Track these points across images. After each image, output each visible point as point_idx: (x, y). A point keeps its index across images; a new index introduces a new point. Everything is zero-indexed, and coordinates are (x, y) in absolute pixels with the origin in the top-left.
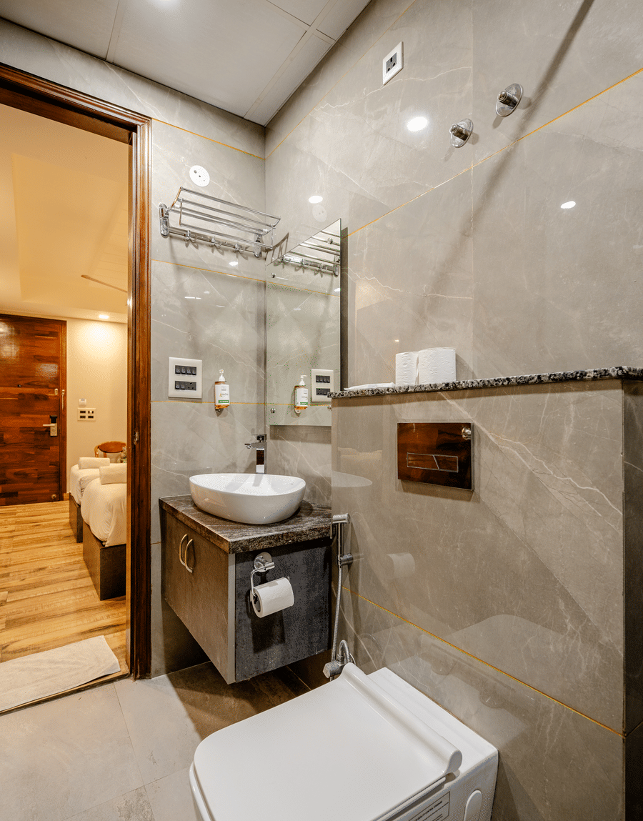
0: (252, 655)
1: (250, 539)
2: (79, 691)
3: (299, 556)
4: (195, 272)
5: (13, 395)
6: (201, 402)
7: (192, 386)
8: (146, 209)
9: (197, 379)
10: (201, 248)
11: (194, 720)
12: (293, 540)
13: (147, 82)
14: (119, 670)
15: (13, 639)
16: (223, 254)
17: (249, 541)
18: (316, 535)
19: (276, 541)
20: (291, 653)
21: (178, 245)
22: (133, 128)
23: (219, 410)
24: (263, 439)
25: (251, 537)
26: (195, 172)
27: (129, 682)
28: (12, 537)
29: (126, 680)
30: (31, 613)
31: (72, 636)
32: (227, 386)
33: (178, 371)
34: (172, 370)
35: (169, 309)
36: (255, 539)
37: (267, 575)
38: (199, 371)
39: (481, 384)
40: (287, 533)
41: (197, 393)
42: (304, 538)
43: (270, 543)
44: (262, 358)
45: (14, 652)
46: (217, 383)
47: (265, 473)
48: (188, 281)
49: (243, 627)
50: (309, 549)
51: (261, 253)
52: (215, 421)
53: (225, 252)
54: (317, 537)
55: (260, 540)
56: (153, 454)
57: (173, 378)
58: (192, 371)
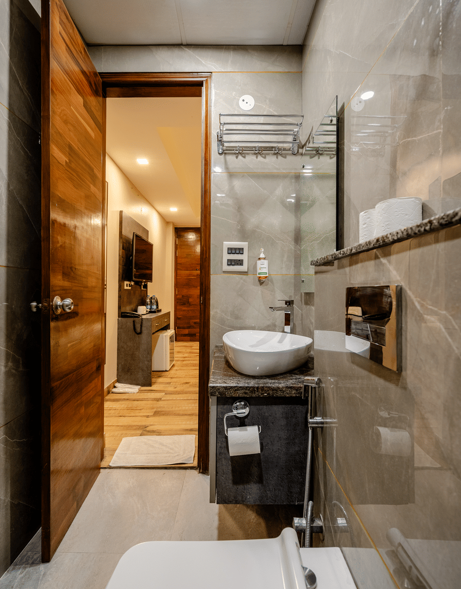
0: (231, 485)
1: (227, 387)
2: (166, 468)
3: (278, 410)
4: (243, 176)
5: (194, 276)
6: (247, 275)
7: (240, 262)
8: (209, 137)
9: (244, 257)
10: (247, 157)
11: (220, 520)
12: (268, 394)
13: (209, 48)
14: (192, 462)
15: (152, 423)
16: (265, 158)
17: (226, 388)
18: (294, 393)
19: (252, 392)
20: (269, 495)
21: (231, 158)
22: (200, 84)
23: (261, 282)
24: (290, 304)
25: (228, 385)
26: (243, 101)
27: (195, 473)
28: (183, 361)
29: (194, 471)
30: (168, 410)
31: (180, 430)
32: (266, 262)
33: (230, 252)
34: (225, 251)
35: (224, 207)
36: (231, 387)
37: (246, 420)
38: (246, 251)
39: (405, 233)
40: (263, 387)
41: (244, 268)
42: (279, 394)
43: (246, 393)
44: (298, 238)
45: (149, 431)
46: (259, 259)
47: (291, 333)
48: (237, 183)
49: (223, 459)
50: (289, 404)
51: (298, 151)
52: (258, 289)
53: (267, 156)
54: (294, 395)
55: (236, 389)
56: (212, 313)
57: (226, 257)
58: (240, 251)
